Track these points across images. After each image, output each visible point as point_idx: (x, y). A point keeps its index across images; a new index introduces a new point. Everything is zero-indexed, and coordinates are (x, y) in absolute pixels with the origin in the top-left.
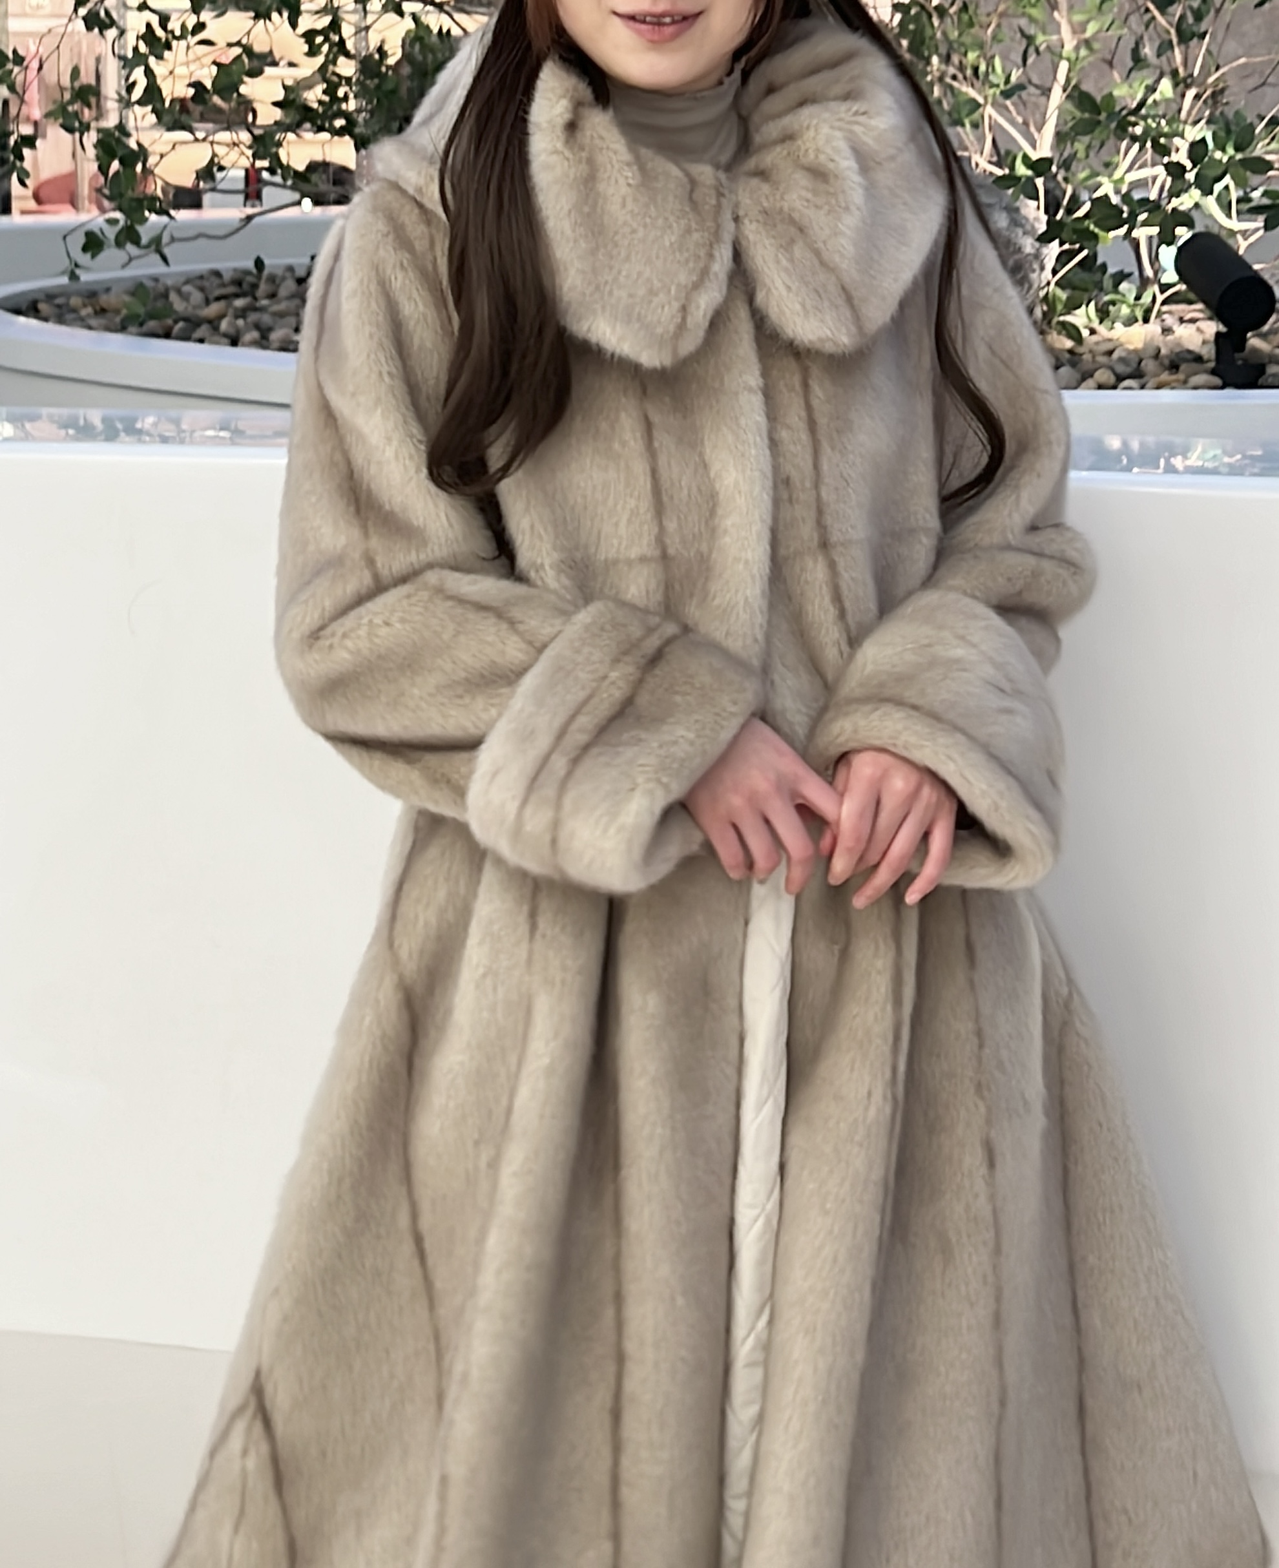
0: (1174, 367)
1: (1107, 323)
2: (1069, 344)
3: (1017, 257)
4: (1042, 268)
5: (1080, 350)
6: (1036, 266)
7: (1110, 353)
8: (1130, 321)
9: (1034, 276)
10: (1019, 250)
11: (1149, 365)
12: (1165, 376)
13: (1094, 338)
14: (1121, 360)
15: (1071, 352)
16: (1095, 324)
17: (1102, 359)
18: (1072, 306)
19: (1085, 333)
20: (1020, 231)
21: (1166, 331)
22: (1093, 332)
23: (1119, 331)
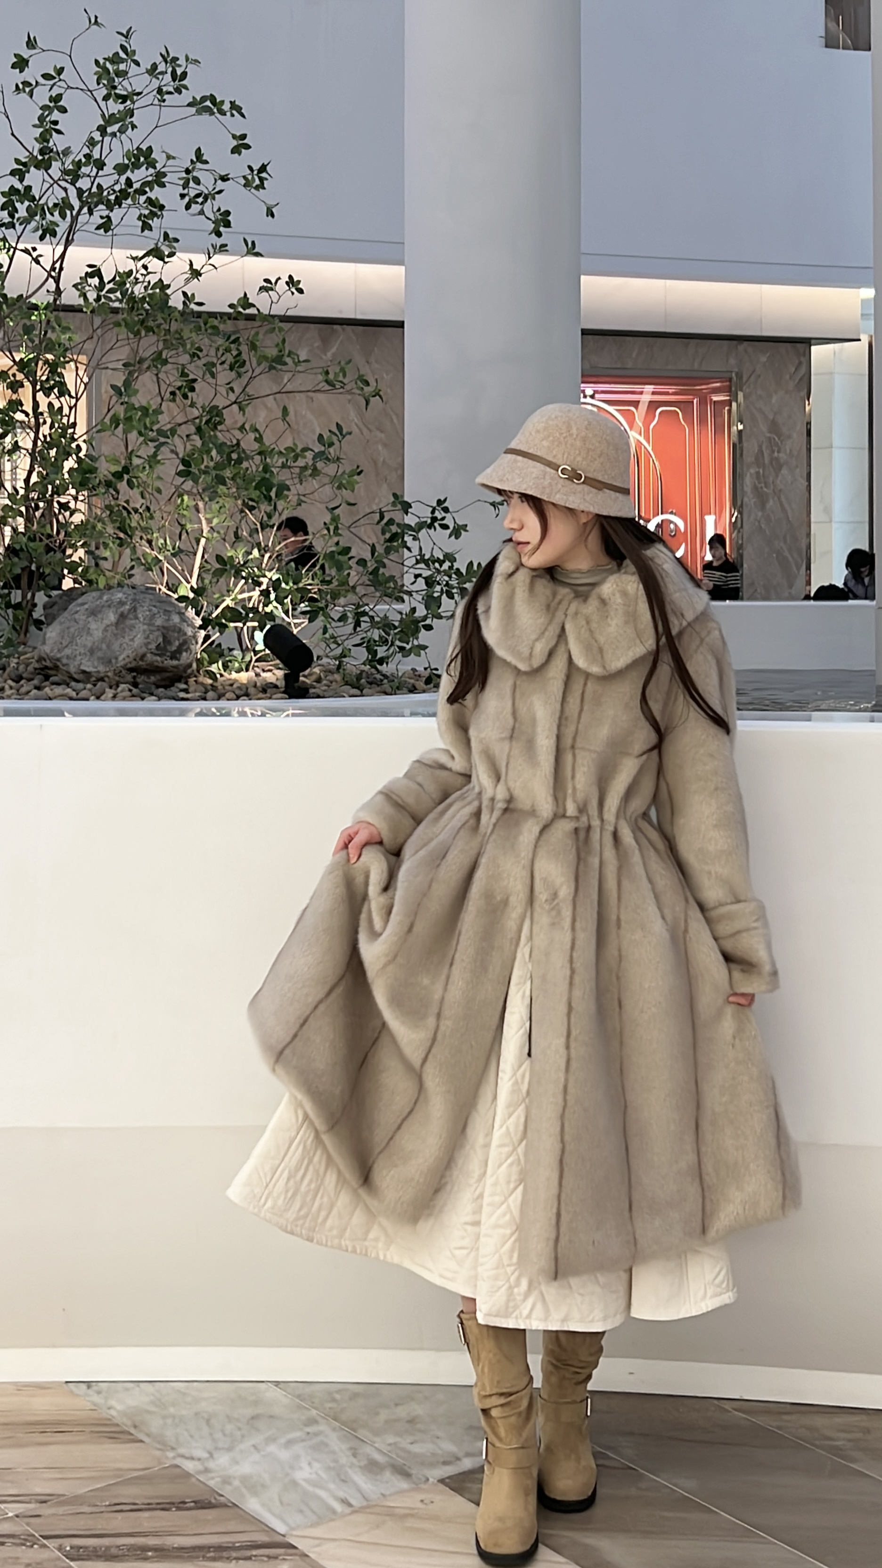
0: (264, 691)
1: (228, 671)
2: (210, 681)
3: (184, 637)
4: (197, 643)
5: (215, 684)
6: (194, 642)
7: (232, 685)
8: (239, 671)
9: (192, 647)
10: (185, 634)
11: (252, 690)
12: (261, 695)
13: (223, 678)
14: (239, 688)
15: (212, 685)
16: (222, 672)
17: (228, 688)
18: (211, 663)
19: (218, 676)
20: (185, 624)
21: (257, 675)
22: (221, 675)
23: (234, 675)
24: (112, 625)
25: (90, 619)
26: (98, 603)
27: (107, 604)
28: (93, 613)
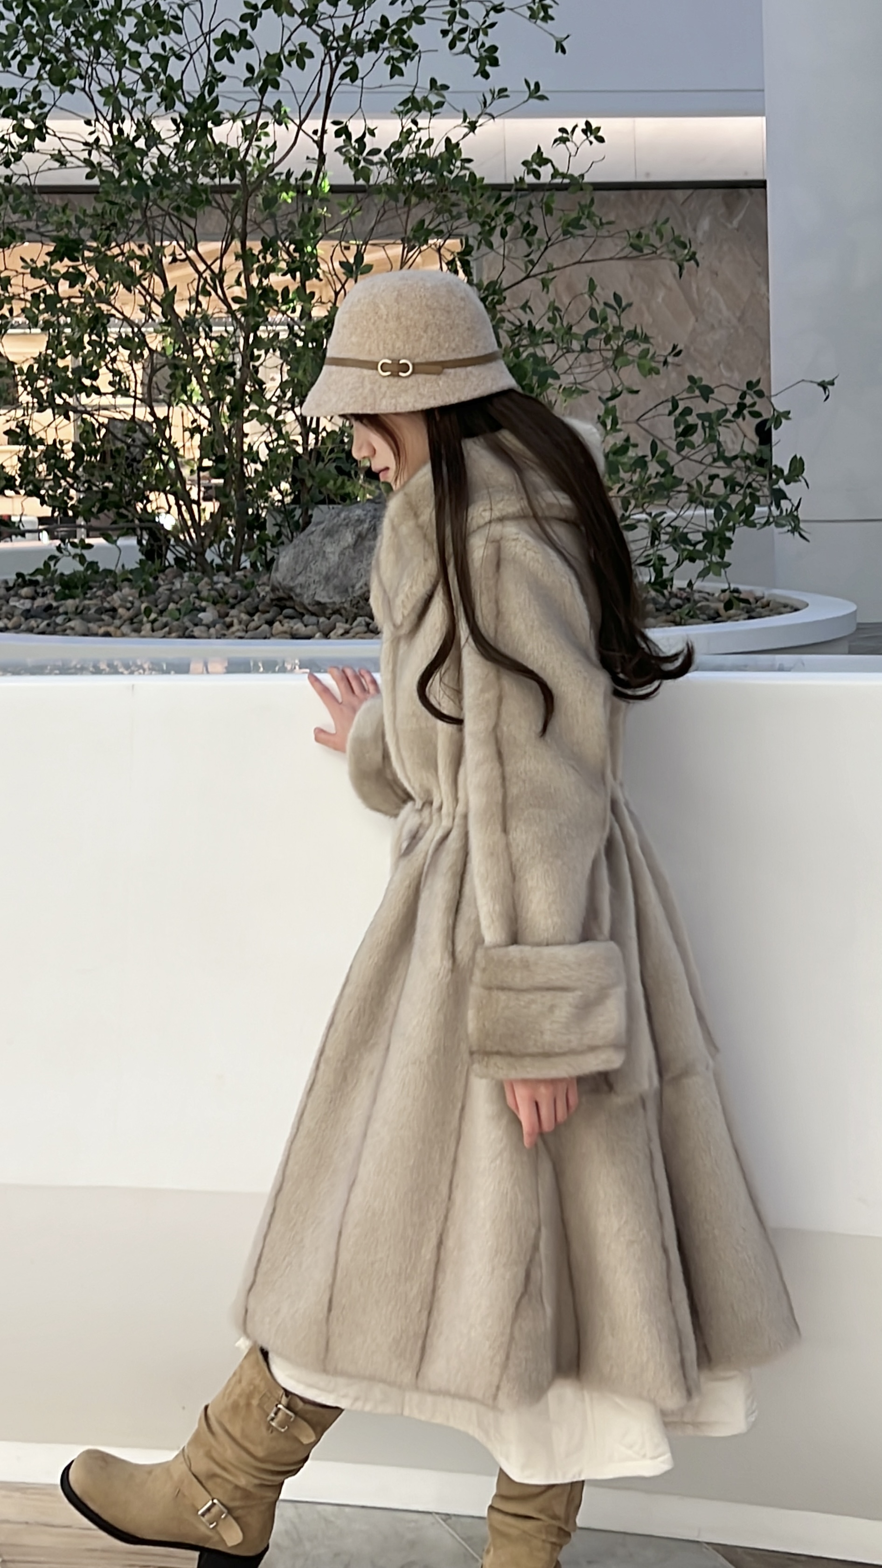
24: (349, 547)
25: (327, 541)
26: (335, 521)
27: (345, 523)
28: (329, 533)
